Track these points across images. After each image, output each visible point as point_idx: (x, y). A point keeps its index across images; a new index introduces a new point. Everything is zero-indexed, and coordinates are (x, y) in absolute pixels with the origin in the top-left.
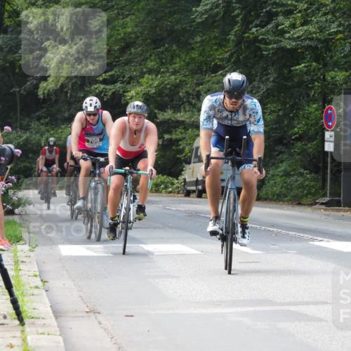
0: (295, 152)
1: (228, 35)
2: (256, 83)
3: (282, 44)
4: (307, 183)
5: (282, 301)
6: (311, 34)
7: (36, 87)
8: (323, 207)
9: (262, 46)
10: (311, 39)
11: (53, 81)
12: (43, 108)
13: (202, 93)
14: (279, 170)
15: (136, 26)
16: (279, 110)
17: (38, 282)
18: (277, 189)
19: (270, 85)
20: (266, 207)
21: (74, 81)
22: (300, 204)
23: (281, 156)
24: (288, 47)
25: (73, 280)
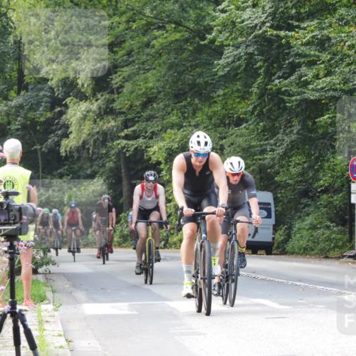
0: (321, 204)
1: (251, 87)
2: (280, 136)
3: (306, 96)
4: (334, 236)
6: (334, 84)
7: (58, 144)
8: (351, 260)
9: (285, 98)
10: (335, 90)
11: (74, 138)
12: (64, 165)
13: (226, 147)
14: (306, 223)
15: (159, 80)
16: (304, 162)
17: (62, 342)
18: (303, 243)
19: (294, 137)
20: (292, 261)
21: (96, 137)
22: (327, 257)
23: (307, 209)
24: (312, 98)
25: (98, 340)
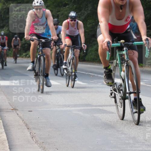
2: (83, 11)
5: (96, 105)
13: (60, 15)
14: (93, 48)
16: (93, 22)
18: (92, 57)
19: (89, 12)
20: (88, 64)
21: (4, 10)
23: (94, 42)
25: (6, 96)
